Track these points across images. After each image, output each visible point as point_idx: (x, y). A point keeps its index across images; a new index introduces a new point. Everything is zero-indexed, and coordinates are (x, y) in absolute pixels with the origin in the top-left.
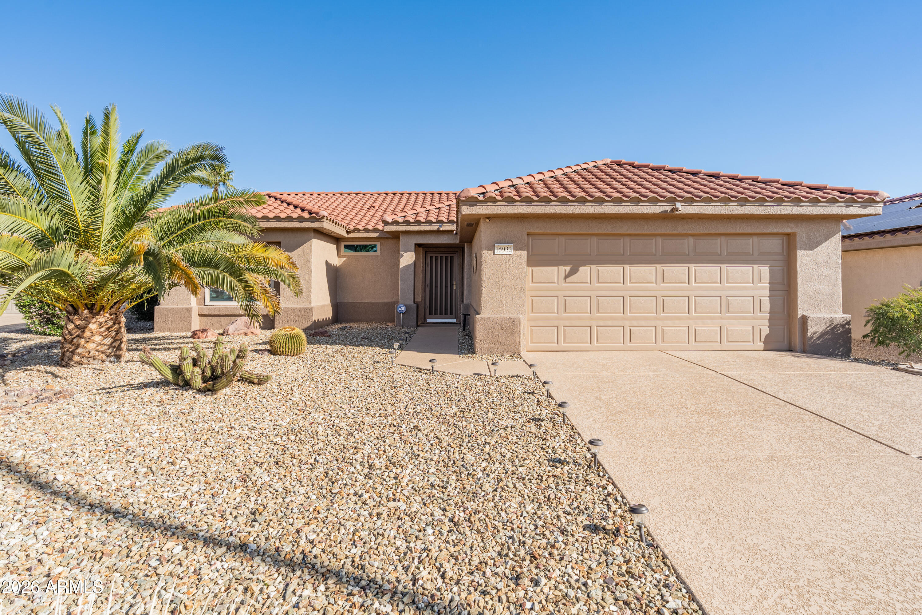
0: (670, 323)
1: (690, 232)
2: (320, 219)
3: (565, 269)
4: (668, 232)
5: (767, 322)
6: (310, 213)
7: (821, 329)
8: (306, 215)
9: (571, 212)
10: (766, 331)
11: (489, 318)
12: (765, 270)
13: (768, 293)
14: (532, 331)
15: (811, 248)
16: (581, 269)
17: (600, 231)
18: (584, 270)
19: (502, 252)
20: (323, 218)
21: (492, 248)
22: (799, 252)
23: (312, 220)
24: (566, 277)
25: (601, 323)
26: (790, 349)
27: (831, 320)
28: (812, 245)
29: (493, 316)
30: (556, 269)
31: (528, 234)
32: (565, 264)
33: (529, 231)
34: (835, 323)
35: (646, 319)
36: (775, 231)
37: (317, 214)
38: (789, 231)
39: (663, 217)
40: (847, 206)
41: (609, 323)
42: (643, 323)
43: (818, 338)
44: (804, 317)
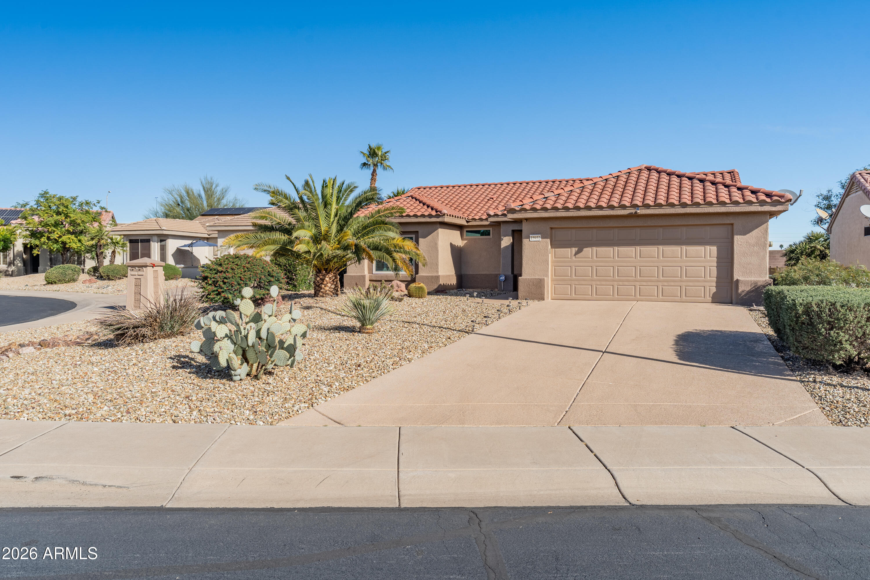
0: (644, 283)
1: (656, 225)
2: (442, 216)
3: (574, 250)
4: (641, 225)
5: (714, 284)
6: (437, 212)
7: (748, 288)
8: (434, 213)
9: (571, 215)
10: (714, 290)
11: (526, 279)
12: (714, 249)
13: (715, 264)
14: (555, 287)
15: (745, 234)
16: (585, 249)
17: (595, 226)
18: (587, 251)
19: (534, 240)
20: (444, 215)
21: (528, 237)
22: (736, 237)
23: (437, 216)
24: (575, 255)
25: (598, 283)
26: (731, 303)
27: (756, 283)
28: (745, 232)
29: (529, 277)
30: (569, 249)
31: (551, 228)
32: (575, 247)
33: (553, 226)
34: (759, 284)
35: (628, 281)
36: (718, 222)
37: (440, 212)
38: (728, 222)
39: (630, 216)
40: (761, 206)
41: (604, 283)
42: (626, 283)
43: (745, 295)
44: (737, 280)
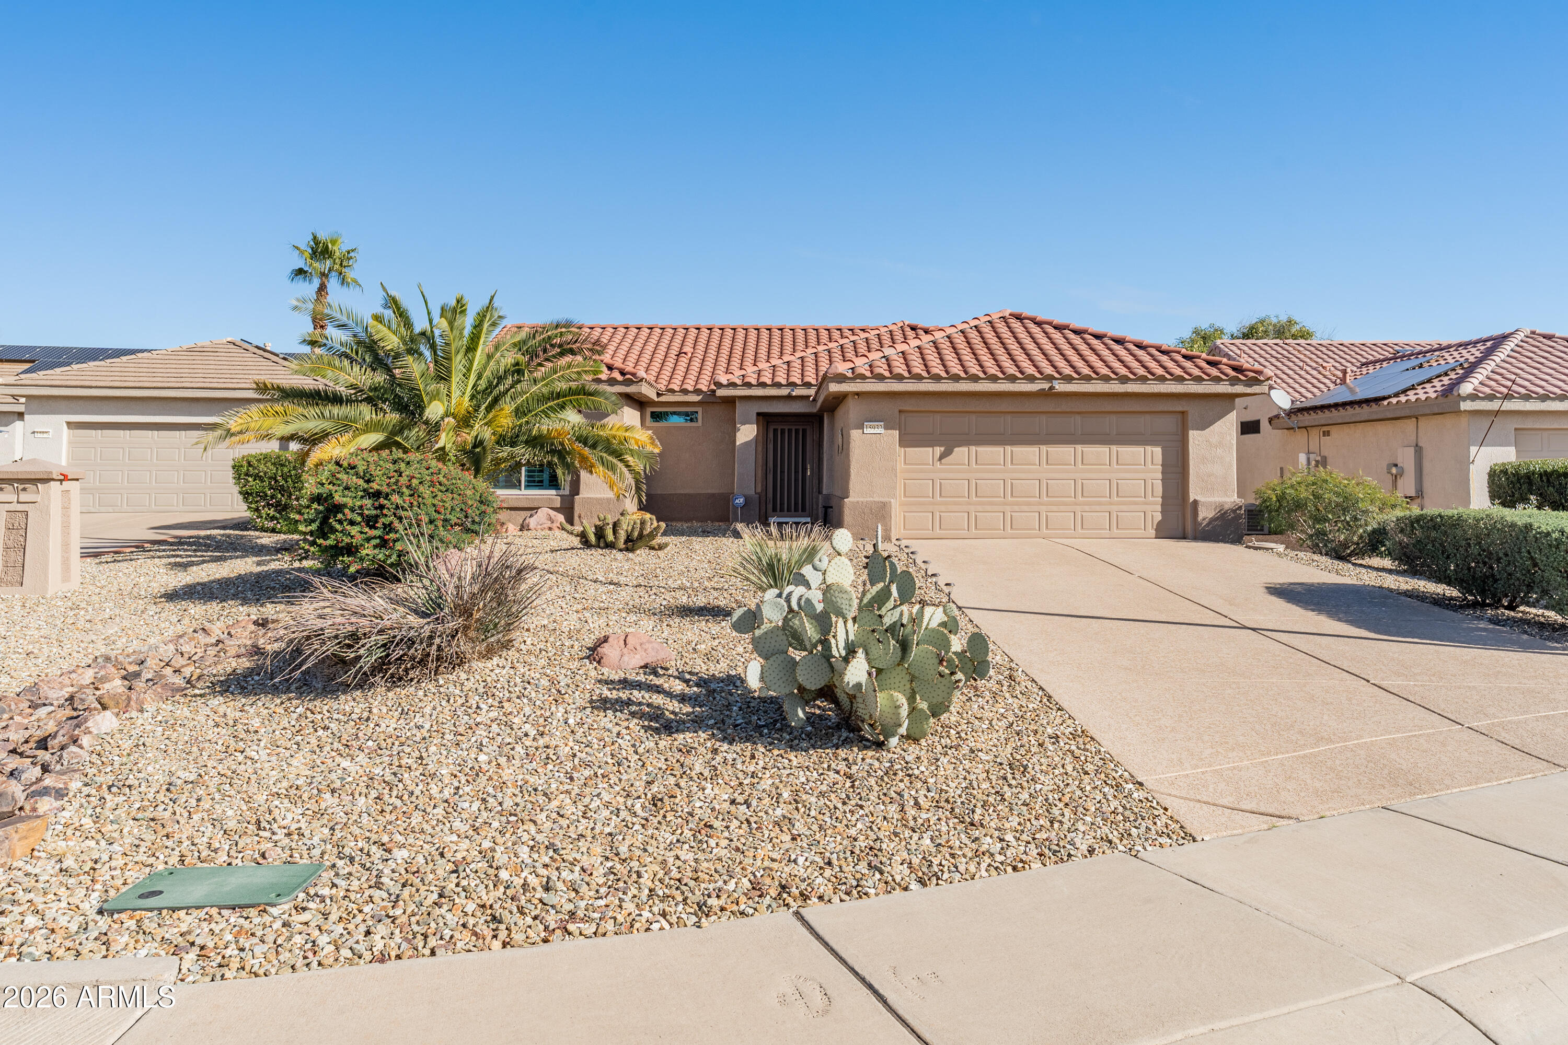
0: (1055, 508)
1: (1074, 410)
2: (638, 382)
3: (938, 450)
4: (1051, 410)
5: (1159, 508)
6: (623, 373)
7: (1211, 514)
8: (617, 375)
9: (944, 390)
10: (1158, 517)
11: (858, 502)
12: (1158, 451)
13: (1160, 476)
14: (904, 516)
15: (1203, 429)
16: (956, 449)
17: (978, 409)
18: (961, 452)
19: (872, 431)
20: (641, 380)
21: (861, 427)
22: (1191, 433)
23: (628, 383)
24: (940, 459)
25: (980, 508)
26: (1184, 537)
27: (1222, 505)
28: (1203, 426)
29: (862, 499)
30: (931, 449)
31: (900, 411)
32: (940, 446)
33: (901, 408)
34: (1227, 507)
35: (1028, 504)
36: (1166, 409)
37: (634, 375)
38: (1180, 409)
39: (1041, 394)
40: (1232, 385)
41: (988, 508)
42: (1025, 508)
43: (1208, 525)
44: (1195, 502)
